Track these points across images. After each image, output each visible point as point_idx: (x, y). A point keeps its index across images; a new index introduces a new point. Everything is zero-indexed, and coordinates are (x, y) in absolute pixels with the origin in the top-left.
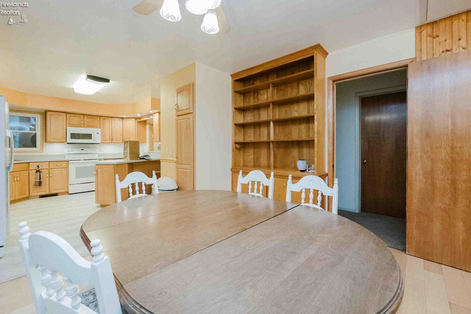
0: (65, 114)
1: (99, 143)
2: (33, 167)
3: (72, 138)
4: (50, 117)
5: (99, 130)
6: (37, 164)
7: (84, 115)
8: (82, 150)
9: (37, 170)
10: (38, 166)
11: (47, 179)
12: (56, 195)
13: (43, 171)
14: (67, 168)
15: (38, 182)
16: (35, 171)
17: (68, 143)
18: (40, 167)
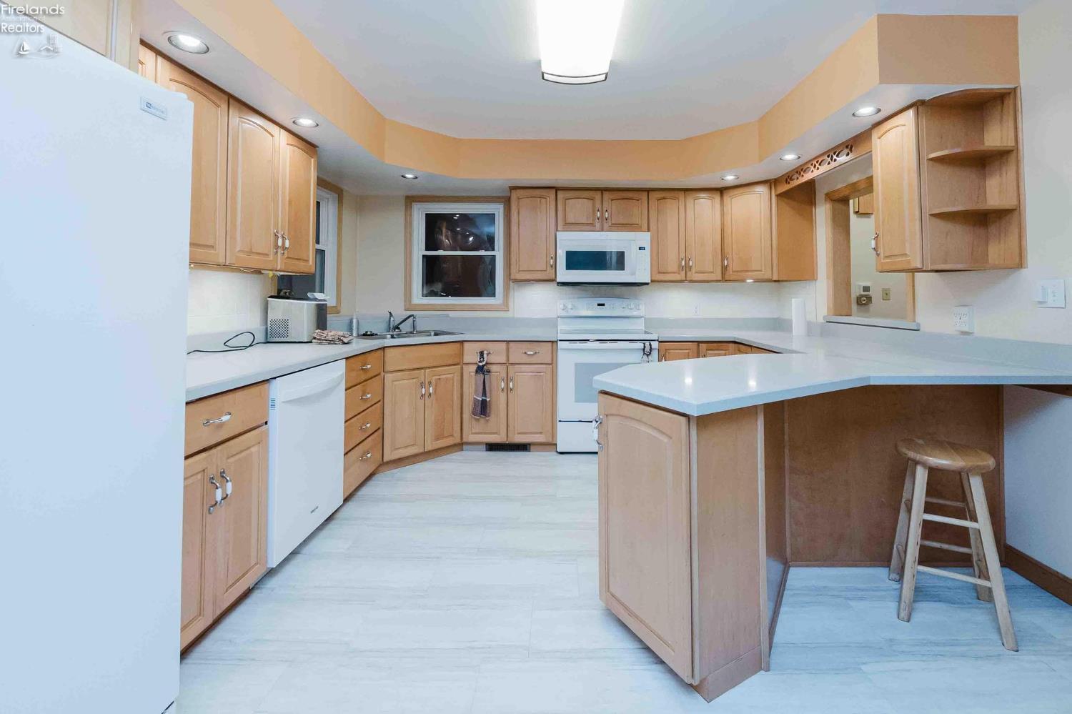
0: (554, 191)
1: (647, 284)
2: (471, 356)
3: (570, 266)
4: (518, 205)
5: (644, 238)
6: (479, 347)
7: (603, 190)
8: (599, 305)
9: (479, 367)
10: (482, 354)
11: (503, 396)
12: (523, 447)
13: (493, 368)
14: (553, 363)
15: (480, 403)
16: (475, 367)
17: (558, 283)
18: (485, 356)
